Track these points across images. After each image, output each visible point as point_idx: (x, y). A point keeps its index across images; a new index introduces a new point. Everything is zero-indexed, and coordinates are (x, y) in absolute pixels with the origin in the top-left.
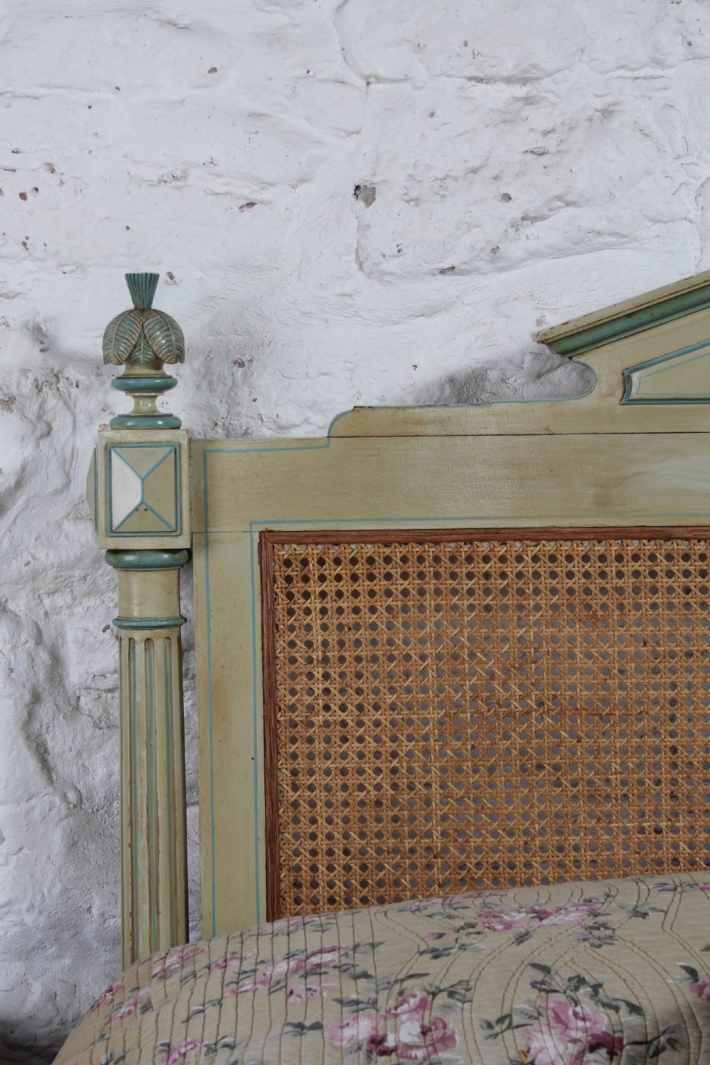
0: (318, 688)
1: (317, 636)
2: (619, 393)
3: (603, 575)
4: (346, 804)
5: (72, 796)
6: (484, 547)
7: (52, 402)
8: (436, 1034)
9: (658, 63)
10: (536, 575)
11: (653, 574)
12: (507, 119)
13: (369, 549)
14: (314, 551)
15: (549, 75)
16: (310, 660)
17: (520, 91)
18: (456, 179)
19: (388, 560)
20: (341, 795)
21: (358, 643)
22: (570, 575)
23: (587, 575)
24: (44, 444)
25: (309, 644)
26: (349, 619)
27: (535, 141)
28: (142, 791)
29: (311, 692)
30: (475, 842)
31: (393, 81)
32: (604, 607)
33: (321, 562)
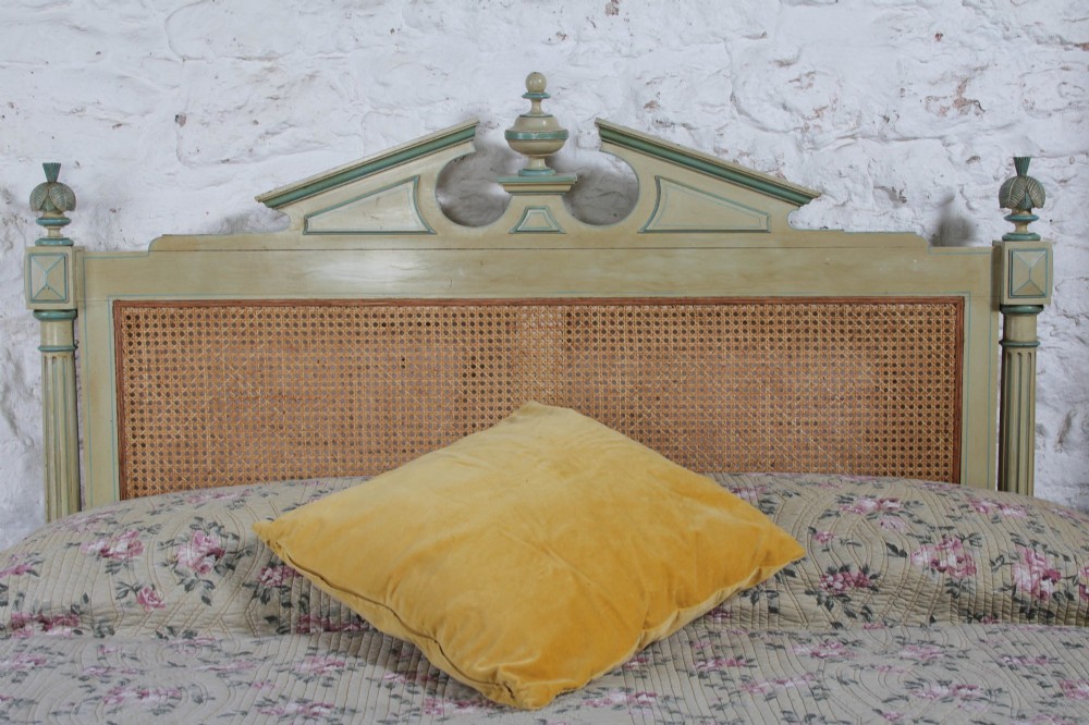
0: (146, 384)
1: (145, 356)
2: (302, 229)
3: (296, 325)
4: (161, 445)
5: (28, 442)
6: (233, 310)
7: (13, 230)
8: (134, 548)
9: (341, 50)
10: (260, 325)
11: (322, 325)
12: (258, 80)
13: (172, 310)
14: (141, 312)
15: (282, 56)
16: (141, 369)
17: (268, 64)
18: (229, 112)
19: (181, 316)
20: (158, 441)
21: (166, 360)
22: (278, 325)
23: (287, 325)
24: (9, 253)
25: (140, 361)
26: (161, 347)
27: (274, 92)
28: (52, 437)
29: (141, 386)
30: (229, 466)
31: (197, 59)
32: (297, 342)
33: (146, 317)
